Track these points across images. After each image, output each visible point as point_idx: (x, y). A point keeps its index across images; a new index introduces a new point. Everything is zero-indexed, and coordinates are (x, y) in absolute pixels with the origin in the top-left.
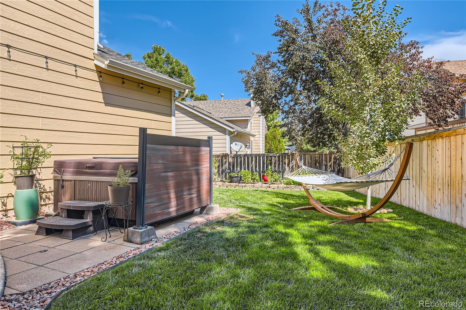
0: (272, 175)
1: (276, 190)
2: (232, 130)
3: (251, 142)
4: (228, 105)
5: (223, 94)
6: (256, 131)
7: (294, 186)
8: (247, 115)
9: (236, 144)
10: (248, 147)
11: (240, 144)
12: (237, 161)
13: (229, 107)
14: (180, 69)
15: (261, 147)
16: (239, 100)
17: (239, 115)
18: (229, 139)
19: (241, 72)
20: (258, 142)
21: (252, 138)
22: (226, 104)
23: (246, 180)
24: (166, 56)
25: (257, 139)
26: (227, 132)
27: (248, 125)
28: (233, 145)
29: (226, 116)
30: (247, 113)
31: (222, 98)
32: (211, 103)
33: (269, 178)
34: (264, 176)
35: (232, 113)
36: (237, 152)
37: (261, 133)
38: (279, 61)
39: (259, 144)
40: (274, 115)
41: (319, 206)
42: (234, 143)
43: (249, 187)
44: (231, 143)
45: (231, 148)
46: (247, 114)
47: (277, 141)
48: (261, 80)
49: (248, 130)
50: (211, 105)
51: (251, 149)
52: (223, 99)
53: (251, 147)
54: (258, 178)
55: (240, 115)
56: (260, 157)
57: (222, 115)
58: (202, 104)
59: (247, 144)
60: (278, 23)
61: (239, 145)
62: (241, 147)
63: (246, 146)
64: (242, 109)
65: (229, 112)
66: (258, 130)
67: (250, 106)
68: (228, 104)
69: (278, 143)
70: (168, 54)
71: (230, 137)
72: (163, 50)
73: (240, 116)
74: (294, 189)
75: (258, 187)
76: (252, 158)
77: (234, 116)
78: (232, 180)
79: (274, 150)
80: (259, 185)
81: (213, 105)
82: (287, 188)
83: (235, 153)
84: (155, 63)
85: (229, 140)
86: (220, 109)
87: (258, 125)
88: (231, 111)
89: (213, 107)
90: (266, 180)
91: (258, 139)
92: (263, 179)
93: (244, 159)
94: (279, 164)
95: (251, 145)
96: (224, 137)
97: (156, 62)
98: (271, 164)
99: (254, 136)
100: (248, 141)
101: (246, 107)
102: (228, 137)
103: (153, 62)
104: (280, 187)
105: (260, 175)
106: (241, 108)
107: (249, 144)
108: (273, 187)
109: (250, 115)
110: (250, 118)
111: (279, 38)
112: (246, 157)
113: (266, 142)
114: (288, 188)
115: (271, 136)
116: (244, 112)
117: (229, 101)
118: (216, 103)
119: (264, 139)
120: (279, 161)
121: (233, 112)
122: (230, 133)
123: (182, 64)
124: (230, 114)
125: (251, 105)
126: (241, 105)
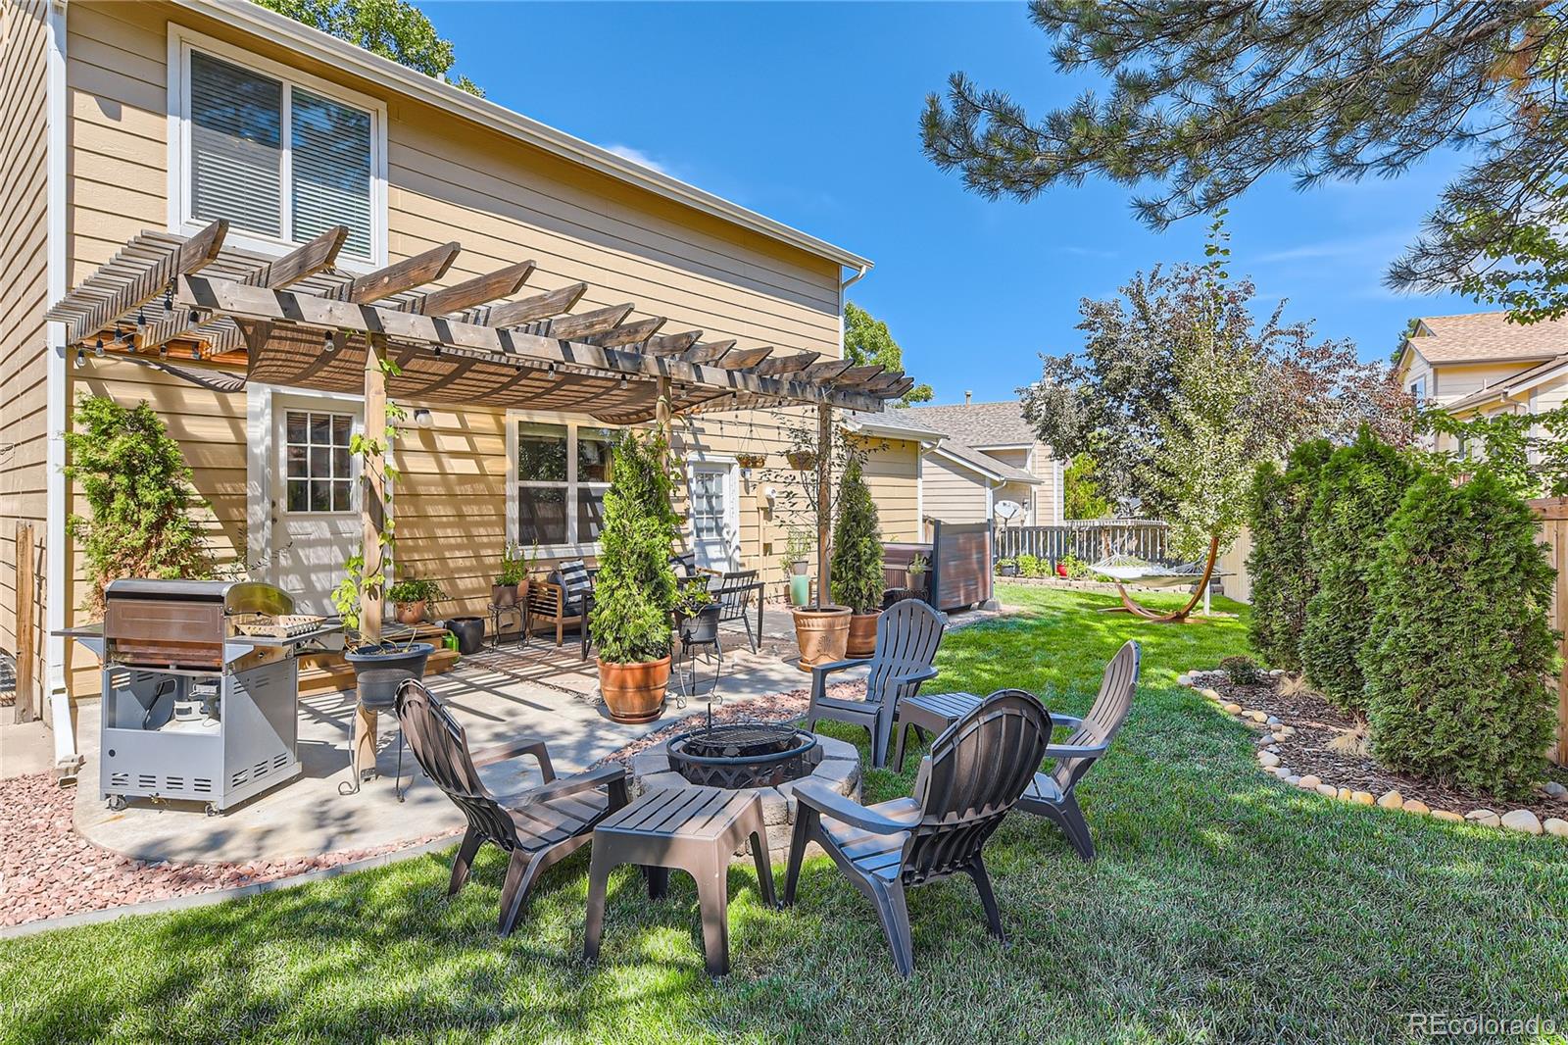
0: (1075, 565)
1: (1081, 590)
2: (997, 479)
3: (1033, 496)
4: (982, 418)
6: (1044, 470)
8: (1026, 441)
9: (1005, 504)
10: (1027, 505)
11: (1013, 504)
12: (1010, 539)
13: (986, 421)
15: (1055, 505)
17: (1006, 441)
18: (992, 495)
19: (1020, 392)
20: (1048, 494)
21: (1034, 488)
22: (977, 414)
23: (1028, 571)
25: (1046, 488)
26: (988, 482)
27: (1026, 461)
28: (999, 507)
29: (980, 443)
30: (1025, 436)
33: (1070, 570)
34: (1059, 566)
35: (992, 436)
36: (1008, 520)
37: (1055, 476)
38: (1087, 369)
39: (1051, 499)
41: (1134, 608)
42: (1001, 503)
43: (1033, 583)
44: (995, 503)
45: (994, 511)
46: (1025, 438)
48: (1053, 407)
49: (1027, 472)
53: (1033, 510)
54: (1049, 569)
55: (1010, 441)
56: (1052, 532)
57: (972, 441)
59: (1026, 502)
60: (1084, 309)
61: (1011, 505)
62: (1015, 511)
63: (1025, 507)
64: (1012, 427)
65: (985, 433)
66: (1049, 474)
68: (982, 416)
71: (993, 492)
73: (1011, 443)
74: (1112, 589)
75: (1050, 584)
76: (1038, 533)
77: (997, 443)
80: (1052, 580)
81: (950, 417)
83: (1005, 521)
85: (992, 498)
86: (967, 426)
88: (989, 432)
90: (1063, 574)
91: (1050, 488)
92: (1059, 571)
93: (1024, 536)
94: (1089, 545)
95: (1033, 501)
96: (981, 490)
98: (1074, 545)
99: (1039, 483)
100: (1028, 494)
101: (1022, 422)
102: (989, 492)
104: (1088, 585)
105: (1052, 563)
106: (1012, 424)
107: (1029, 501)
108: (1076, 585)
109: (1032, 441)
110: (1032, 447)
111: (1087, 332)
113: (1067, 488)
114: (1101, 586)
116: (1019, 434)
118: (956, 411)
119: (1062, 482)
120: (1088, 539)
121: (993, 433)
122: (994, 484)
123: (876, 322)
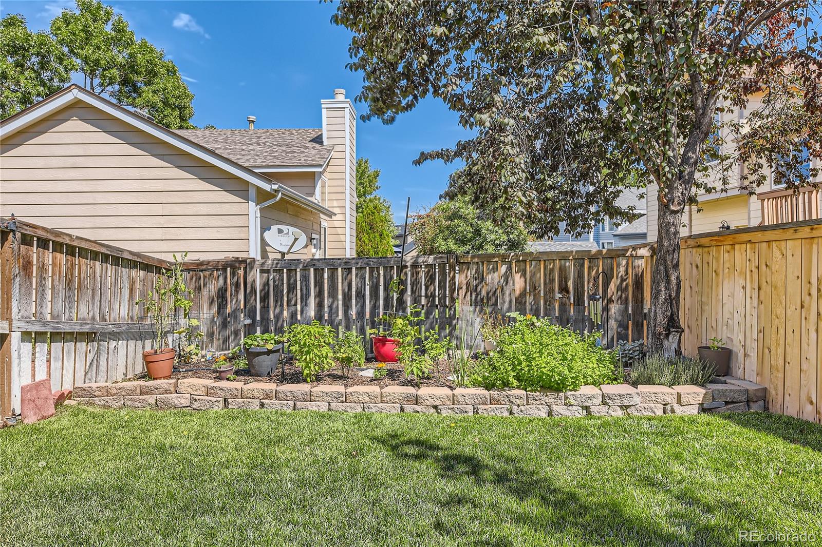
2: (267, 187)
3: (322, 232)
4: (264, 141)
5: (252, 118)
6: (335, 204)
7: (524, 392)
8: (314, 163)
9: (280, 231)
10: (315, 242)
11: (292, 229)
13: (268, 144)
14: (151, 60)
15: (348, 245)
16: (294, 132)
17: (292, 162)
18: (259, 215)
20: (340, 231)
21: (324, 222)
22: (259, 137)
23: (312, 365)
24: (113, 24)
25: (337, 224)
26: (252, 193)
27: (315, 187)
28: (271, 236)
30: (313, 158)
31: (252, 127)
32: (221, 135)
35: (275, 157)
36: (283, 254)
37: (347, 210)
39: (342, 237)
40: (366, 186)
42: (275, 228)
44: (264, 228)
45: (262, 239)
46: (313, 160)
47: (377, 235)
49: (317, 198)
50: (220, 139)
51: (322, 250)
52: (254, 127)
53: (322, 243)
55: (295, 162)
57: (248, 160)
58: (197, 136)
59: (314, 236)
61: (290, 233)
62: (296, 239)
63: (312, 239)
64: (298, 150)
65: (266, 154)
66: (341, 203)
67: (321, 143)
68: (264, 139)
69: (378, 239)
70: (120, 21)
71: (261, 210)
72: (107, 13)
73: (296, 164)
74: (522, 408)
75: (367, 399)
77: (278, 163)
78: (253, 367)
79: (371, 253)
82: (493, 401)
83: (279, 256)
84: (81, 37)
85: (259, 219)
86: (244, 147)
87: (340, 189)
88: (270, 153)
89: (227, 143)
91: (341, 224)
95: (322, 239)
96: (242, 207)
97: (83, 34)
99: (330, 217)
100: (316, 227)
101: (310, 145)
102: (253, 209)
103: (74, 34)
104: (461, 399)
106: (298, 147)
107: (318, 237)
108: (431, 402)
109: (321, 162)
110: (320, 170)
112: (312, 270)
114: (498, 402)
115: (364, 224)
116: (306, 156)
117: (267, 132)
118: (234, 134)
119: (355, 224)
121: (275, 154)
122: (262, 196)
124: (269, 158)
125: (323, 142)
126: (297, 141)
